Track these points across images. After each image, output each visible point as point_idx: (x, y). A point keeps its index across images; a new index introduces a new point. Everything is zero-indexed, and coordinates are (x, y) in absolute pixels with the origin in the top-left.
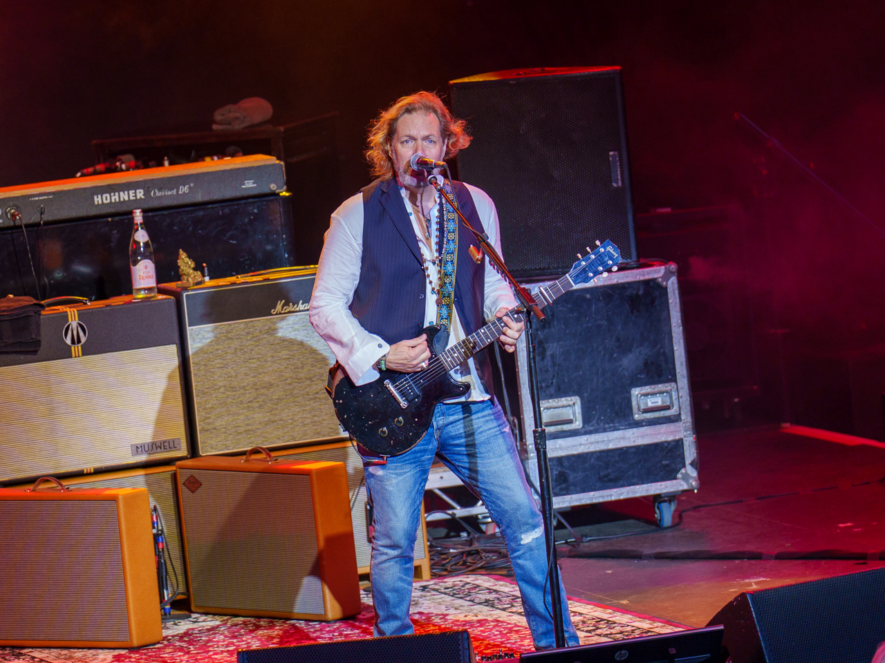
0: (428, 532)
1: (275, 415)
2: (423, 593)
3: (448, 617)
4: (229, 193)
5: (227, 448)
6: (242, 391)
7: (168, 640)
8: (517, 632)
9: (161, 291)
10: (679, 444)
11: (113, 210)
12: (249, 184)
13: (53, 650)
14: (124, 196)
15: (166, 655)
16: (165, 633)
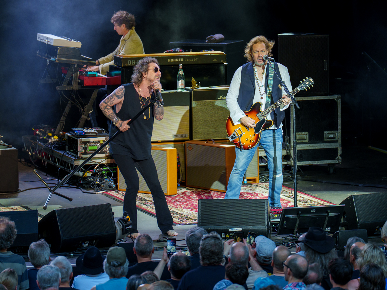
0: (259, 169)
1: (217, 130)
2: (256, 187)
3: (263, 195)
4: (208, 62)
5: (201, 138)
6: (207, 122)
7: (178, 194)
8: (283, 201)
9: (186, 89)
10: (337, 149)
11: (173, 64)
12: (215, 60)
13: (143, 194)
14: (177, 60)
15: (177, 199)
16: (178, 192)
